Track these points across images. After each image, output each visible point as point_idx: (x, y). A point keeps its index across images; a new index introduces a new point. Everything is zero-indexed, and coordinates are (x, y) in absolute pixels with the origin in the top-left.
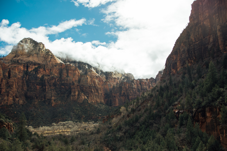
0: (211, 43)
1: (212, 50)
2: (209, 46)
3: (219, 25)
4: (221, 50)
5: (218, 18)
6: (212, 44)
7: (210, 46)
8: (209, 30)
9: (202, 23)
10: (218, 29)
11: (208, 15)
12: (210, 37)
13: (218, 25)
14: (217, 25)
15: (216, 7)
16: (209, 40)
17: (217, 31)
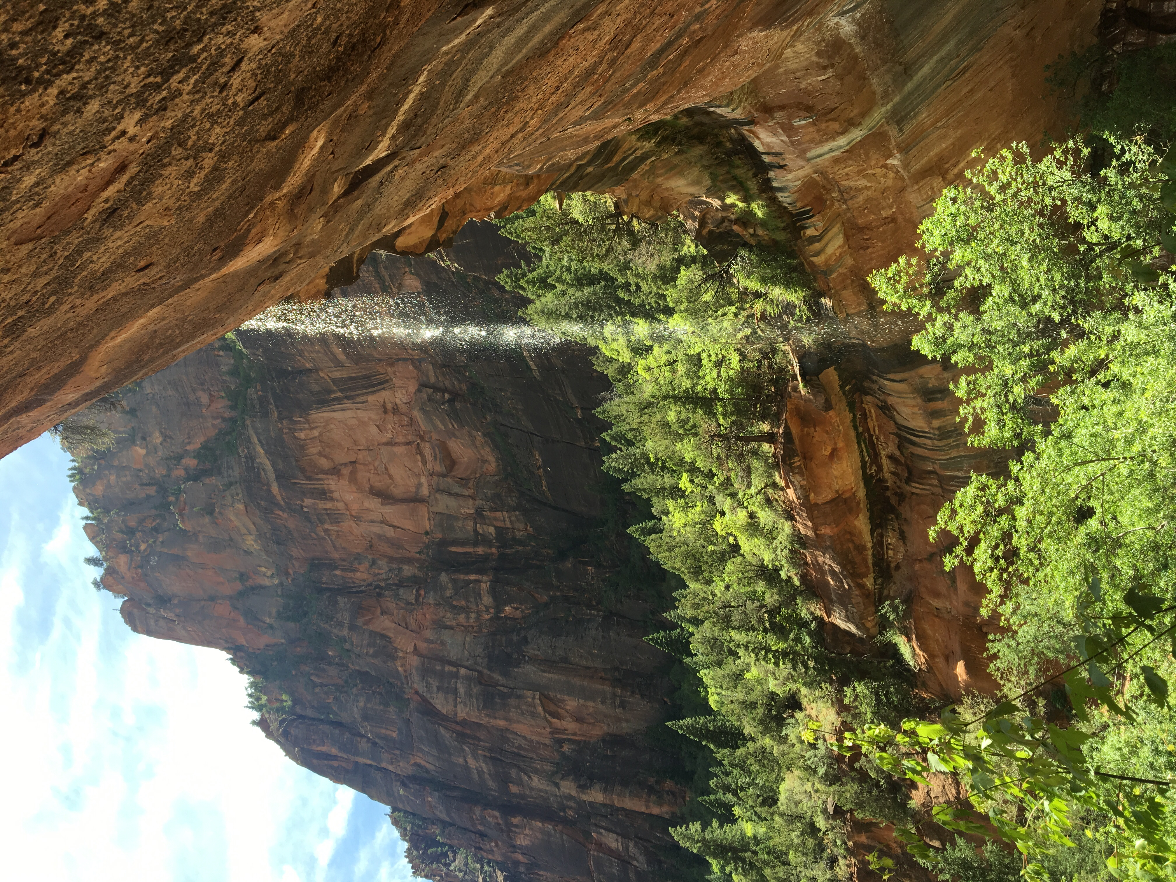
0: (627, 848)
1: (662, 858)
2: (635, 863)
3: (562, 779)
4: (673, 813)
5: (530, 777)
6: (631, 845)
7: (642, 858)
8: (565, 837)
9: (521, 858)
10: (573, 793)
11: (497, 814)
12: (600, 846)
13: (557, 785)
14: (559, 789)
15: (483, 765)
16: (611, 852)
17: (585, 797)
